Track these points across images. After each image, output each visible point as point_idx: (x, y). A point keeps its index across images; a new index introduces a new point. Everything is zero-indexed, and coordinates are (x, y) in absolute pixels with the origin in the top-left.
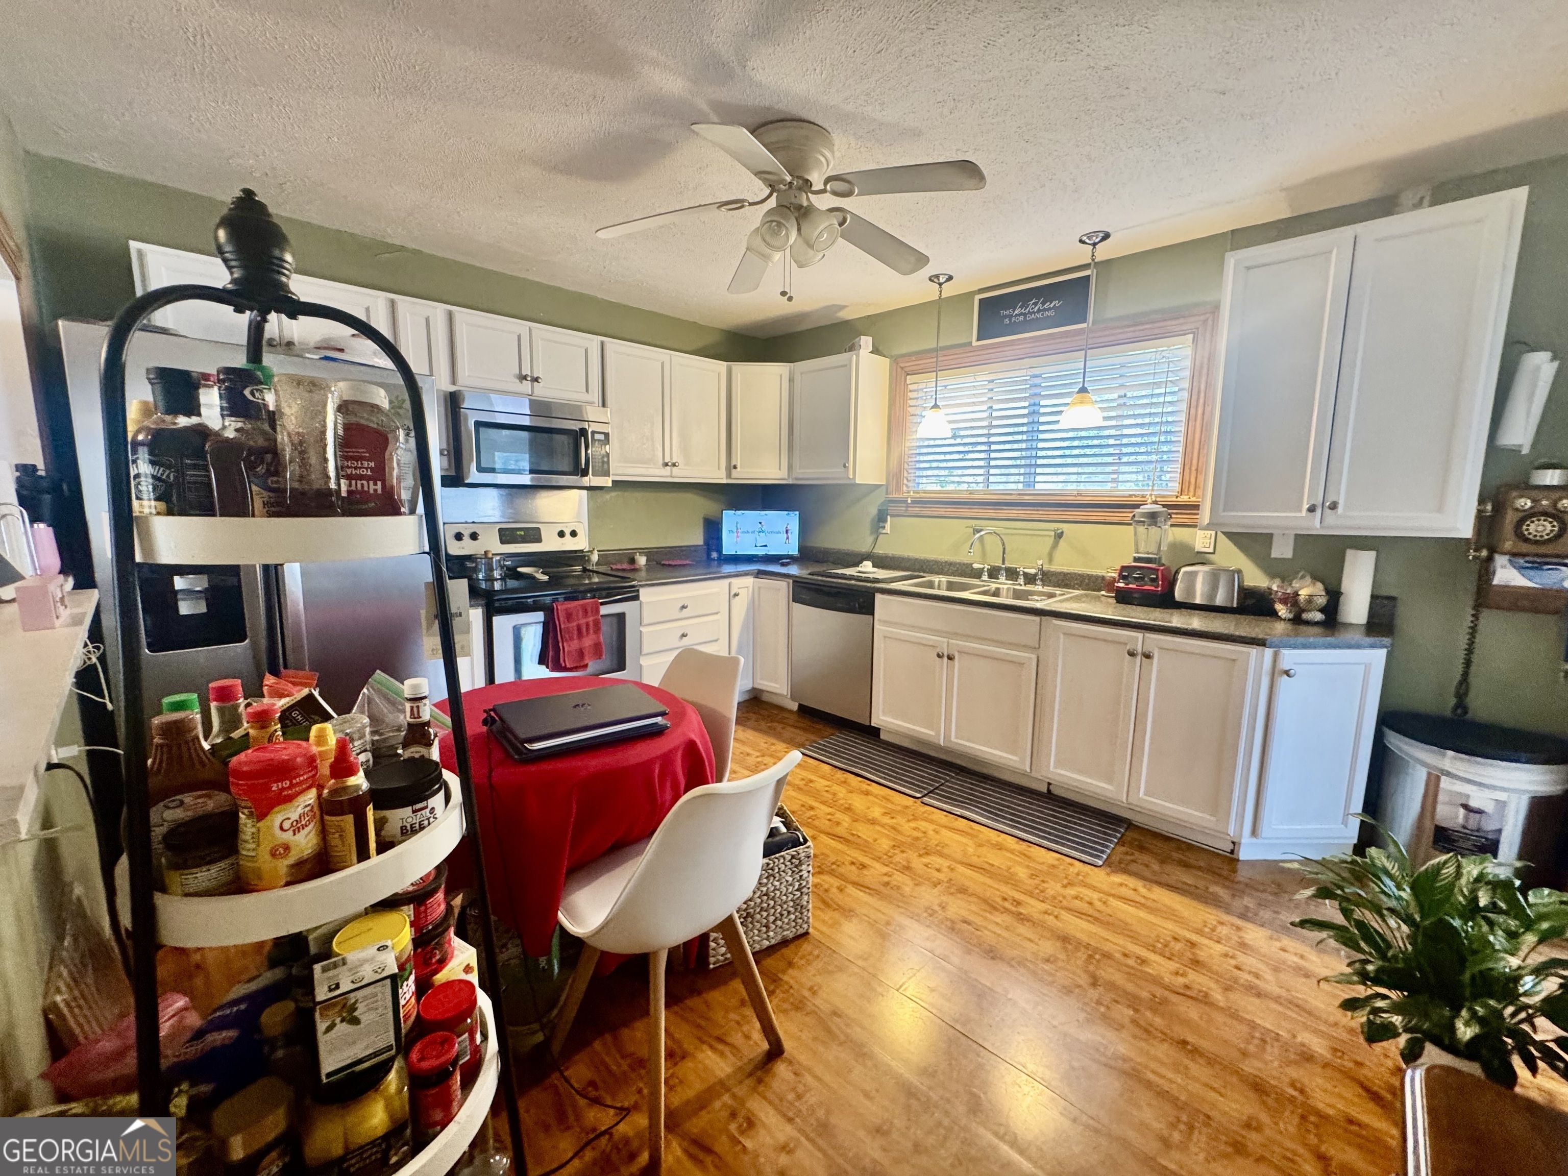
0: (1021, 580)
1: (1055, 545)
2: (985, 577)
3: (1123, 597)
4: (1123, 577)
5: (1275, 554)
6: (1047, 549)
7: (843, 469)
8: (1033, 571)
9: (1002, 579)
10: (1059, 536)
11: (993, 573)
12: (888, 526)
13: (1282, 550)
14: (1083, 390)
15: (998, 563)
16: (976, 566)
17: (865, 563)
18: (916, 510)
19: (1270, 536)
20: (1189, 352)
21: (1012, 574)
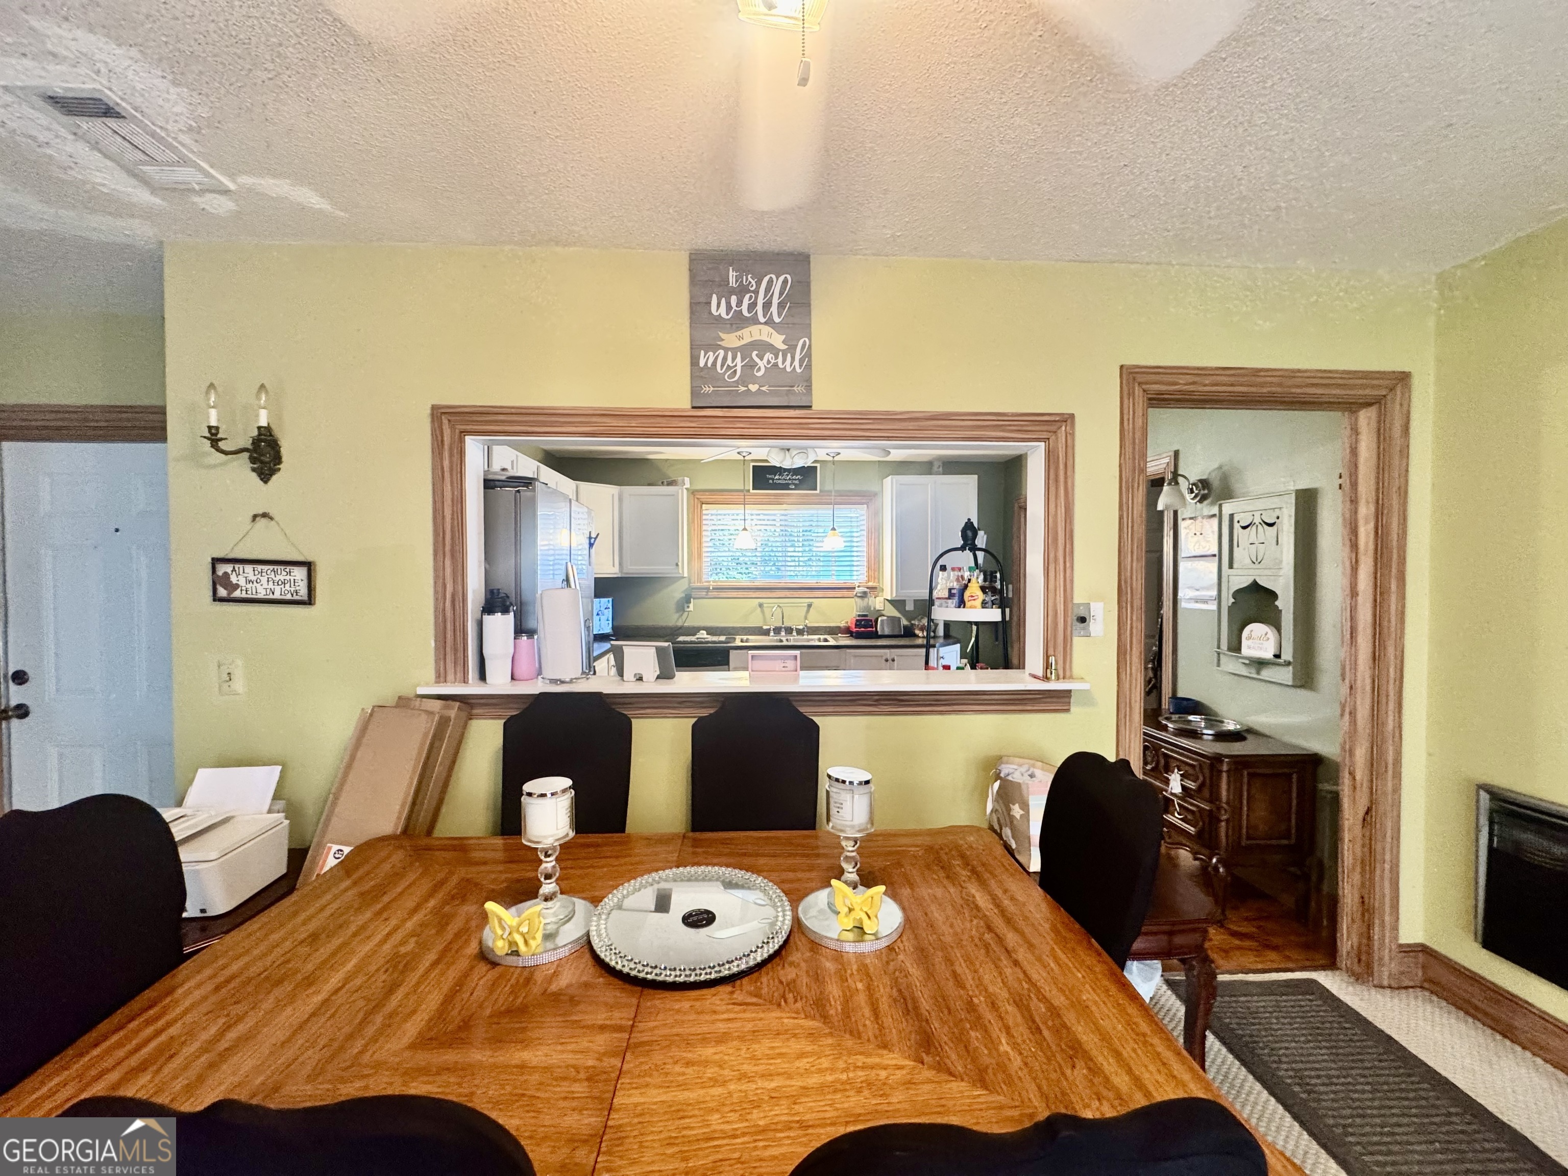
0: (794, 633)
1: (808, 611)
2: (772, 634)
3: (859, 636)
4: (856, 626)
5: (907, 609)
6: (803, 613)
7: (675, 567)
8: (801, 627)
9: (783, 633)
10: (810, 606)
11: (777, 630)
12: (691, 605)
13: (910, 607)
14: (834, 529)
15: (779, 624)
16: (765, 627)
17: (702, 632)
18: (715, 594)
19: (904, 601)
20: (864, 512)
21: (789, 631)
